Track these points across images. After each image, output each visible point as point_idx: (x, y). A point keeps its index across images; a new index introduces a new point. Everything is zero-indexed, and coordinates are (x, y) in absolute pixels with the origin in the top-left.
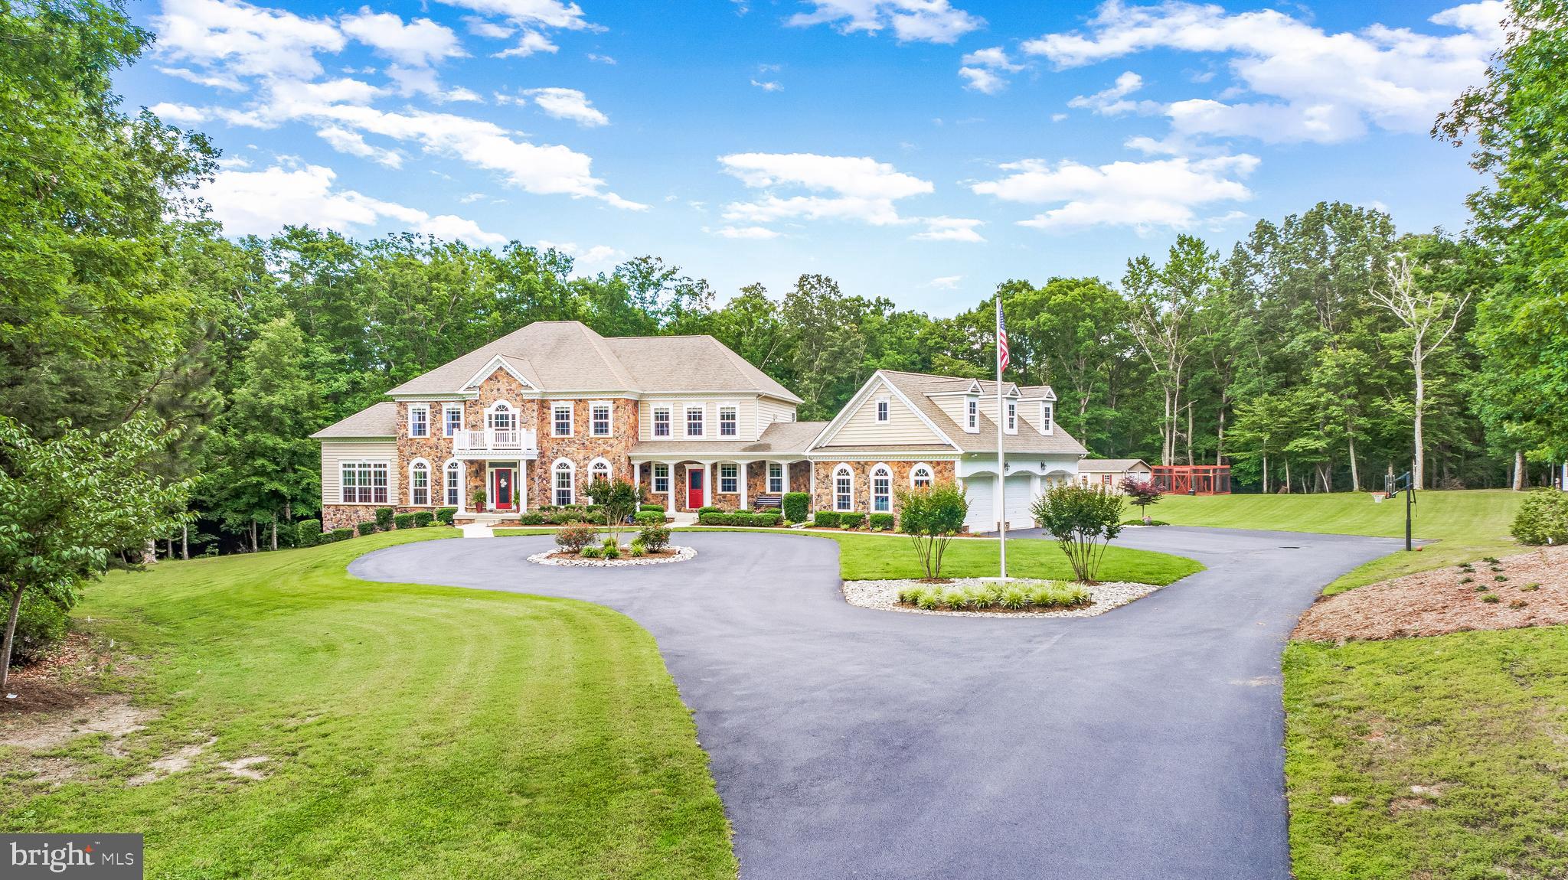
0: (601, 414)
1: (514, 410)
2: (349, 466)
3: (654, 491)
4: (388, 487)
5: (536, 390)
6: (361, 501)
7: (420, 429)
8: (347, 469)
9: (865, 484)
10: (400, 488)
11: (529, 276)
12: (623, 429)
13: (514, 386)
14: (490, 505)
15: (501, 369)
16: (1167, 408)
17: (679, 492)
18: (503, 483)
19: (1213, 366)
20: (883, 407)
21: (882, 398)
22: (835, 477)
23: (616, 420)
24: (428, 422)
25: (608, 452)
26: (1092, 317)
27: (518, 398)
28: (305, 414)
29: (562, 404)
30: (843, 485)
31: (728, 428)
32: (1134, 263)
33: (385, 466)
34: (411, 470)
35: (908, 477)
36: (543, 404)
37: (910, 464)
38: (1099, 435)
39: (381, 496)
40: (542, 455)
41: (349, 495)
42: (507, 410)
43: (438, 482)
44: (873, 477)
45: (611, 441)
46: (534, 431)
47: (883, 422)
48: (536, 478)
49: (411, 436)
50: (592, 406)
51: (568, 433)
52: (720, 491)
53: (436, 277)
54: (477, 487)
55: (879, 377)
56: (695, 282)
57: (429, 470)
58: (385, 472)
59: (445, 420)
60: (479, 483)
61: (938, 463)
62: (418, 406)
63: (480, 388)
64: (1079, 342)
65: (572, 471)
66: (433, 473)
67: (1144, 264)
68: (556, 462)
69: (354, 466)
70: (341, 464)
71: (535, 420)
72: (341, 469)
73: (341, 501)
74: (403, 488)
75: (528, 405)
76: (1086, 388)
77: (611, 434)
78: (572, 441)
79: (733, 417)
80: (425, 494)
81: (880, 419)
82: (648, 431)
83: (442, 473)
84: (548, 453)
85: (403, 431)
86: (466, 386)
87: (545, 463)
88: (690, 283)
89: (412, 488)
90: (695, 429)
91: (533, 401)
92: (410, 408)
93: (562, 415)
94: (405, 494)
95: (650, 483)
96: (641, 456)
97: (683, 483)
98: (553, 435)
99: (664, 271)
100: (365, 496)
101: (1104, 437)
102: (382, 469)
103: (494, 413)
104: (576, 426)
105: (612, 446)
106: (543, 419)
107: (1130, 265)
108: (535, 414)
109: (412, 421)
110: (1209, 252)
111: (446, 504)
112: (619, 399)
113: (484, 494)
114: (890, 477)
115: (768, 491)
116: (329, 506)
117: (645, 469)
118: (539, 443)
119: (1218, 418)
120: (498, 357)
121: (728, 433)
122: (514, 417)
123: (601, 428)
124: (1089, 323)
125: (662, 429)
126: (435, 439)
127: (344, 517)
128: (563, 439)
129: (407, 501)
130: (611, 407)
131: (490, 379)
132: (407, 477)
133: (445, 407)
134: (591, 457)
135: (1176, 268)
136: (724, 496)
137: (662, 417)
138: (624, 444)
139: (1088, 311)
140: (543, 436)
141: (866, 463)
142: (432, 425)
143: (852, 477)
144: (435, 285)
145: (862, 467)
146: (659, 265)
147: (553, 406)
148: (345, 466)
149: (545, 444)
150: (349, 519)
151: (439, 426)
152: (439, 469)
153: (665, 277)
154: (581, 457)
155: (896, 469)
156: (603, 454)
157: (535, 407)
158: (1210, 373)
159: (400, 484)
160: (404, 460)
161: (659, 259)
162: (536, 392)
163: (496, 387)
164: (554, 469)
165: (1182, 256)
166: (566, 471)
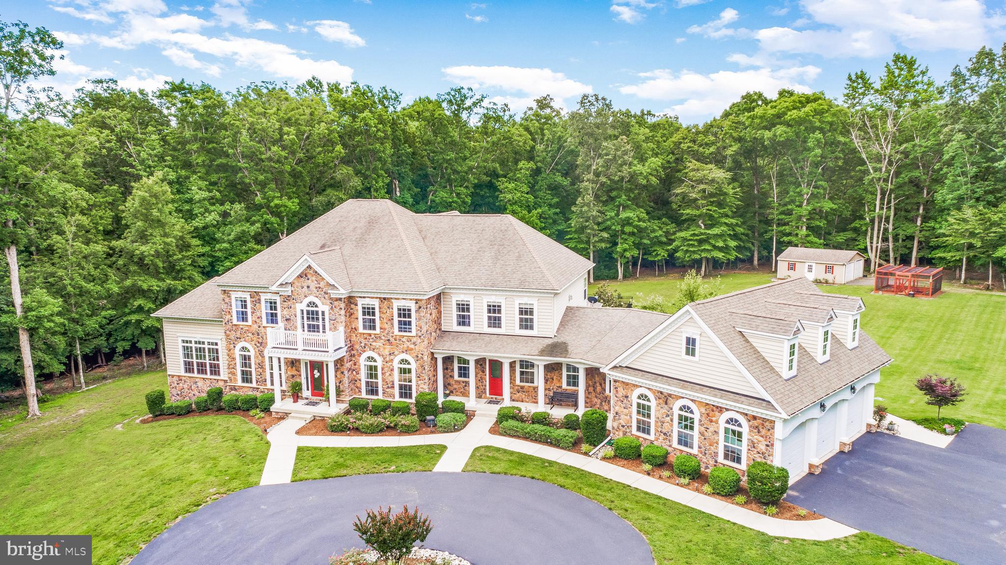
0: (404, 313)
1: (323, 307)
2: (187, 342)
3: (456, 377)
4: (221, 362)
5: (342, 291)
6: (198, 372)
7: (243, 316)
8: (186, 345)
9: (668, 416)
10: (229, 368)
11: (364, 115)
12: (424, 329)
13: (322, 284)
14: (306, 393)
15: (309, 267)
16: (878, 203)
17: (480, 380)
18: (317, 374)
19: (918, 167)
20: (691, 342)
21: (692, 333)
22: (635, 400)
23: (419, 319)
24: (249, 310)
25: (412, 349)
26: (822, 130)
27: (326, 296)
28: (175, 257)
29: (367, 301)
30: (644, 410)
31: (526, 324)
32: (854, 77)
33: (216, 344)
34: (237, 353)
35: (717, 422)
36: (350, 301)
37: (721, 410)
38: (818, 223)
39: (215, 370)
40: (351, 348)
41: (189, 367)
42: (316, 306)
43: (261, 366)
44: (676, 412)
45: (414, 340)
46: (341, 329)
47: (690, 358)
48: (346, 372)
49: (235, 322)
50: (396, 304)
51: (374, 329)
52: (518, 382)
53: (288, 122)
54: (293, 376)
55: (688, 311)
56: (499, 107)
57: (252, 353)
58: (217, 350)
59: (264, 310)
60: (295, 373)
61: (755, 418)
62: (240, 295)
63: (292, 284)
64: (809, 150)
65: (379, 364)
66: (256, 357)
67: (861, 78)
68: (365, 355)
69: (191, 342)
70: (180, 339)
71: (343, 318)
72: (181, 344)
73: (182, 372)
74: (231, 367)
75: (336, 303)
76: (809, 185)
77: (414, 333)
78: (378, 337)
79: (531, 313)
80: (251, 375)
81: (687, 353)
82: (450, 322)
83: (263, 357)
84: (357, 347)
85: (228, 317)
86: (278, 283)
87: (354, 356)
88: (495, 107)
89: (239, 369)
90: (495, 322)
91: (340, 299)
92: (234, 296)
93: (369, 311)
94: (234, 374)
95: (453, 370)
96: (444, 349)
97: (483, 372)
98: (361, 330)
99: (474, 100)
100: (202, 369)
101: (822, 224)
102: (215, 347)
103: (305, 309)
104: (381, 323)
105: (414, 344)
106: (350, 314)
107: (850, 79)
108: (343, 312)
109: (235, 308)
110: (920, 69)
111: (269, 386)
112: (421, 300)
113: (300, 384)
114: (696, 416)
115: (564, 386)
116: (173, 376)
117: (448, 360)
118: (348, 339)
119: (918, 209)
120: (305, 257)
121: (526, 328)
122: (323, 313)
123: (405, 325)
124: (818, 135)
125: (463, 320)
126: (256, 326)
127: (185, 386)
128: (370, 335)
129: (236, 380)
130: (413, 306)
131: (300, 276)
132: (234, 359)
133: (263, 297)
134: (396, 353)
135: (891, 84)
136: (522, 387)
137: (463, 308)
138: (426, 342)
139: (818, 124)
140: (351, 330)
141: (670, 395)
142: (253, 313)
143: (653, 404)
144: (286, 129)
145: (666, 399)
146: (471, 93)
147: (360, 302)
148: (183, 341)
149: (354, 338)
150: (190, 388)
151: (259, 315)
152: (261, 353)
153: (475, 104)
154: (387, 352)
155: (703, 410)
156: (406, 351)
157: (343, 305)
158: (916, 173)
159: (229, 365)
160: (231, 343)
161: (470, 89)
162: (343, 292)
163: (305, 285)
164: (363, 361)
165: (897, 72)
166: (373, 364)
